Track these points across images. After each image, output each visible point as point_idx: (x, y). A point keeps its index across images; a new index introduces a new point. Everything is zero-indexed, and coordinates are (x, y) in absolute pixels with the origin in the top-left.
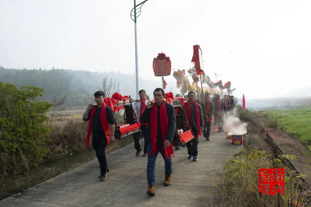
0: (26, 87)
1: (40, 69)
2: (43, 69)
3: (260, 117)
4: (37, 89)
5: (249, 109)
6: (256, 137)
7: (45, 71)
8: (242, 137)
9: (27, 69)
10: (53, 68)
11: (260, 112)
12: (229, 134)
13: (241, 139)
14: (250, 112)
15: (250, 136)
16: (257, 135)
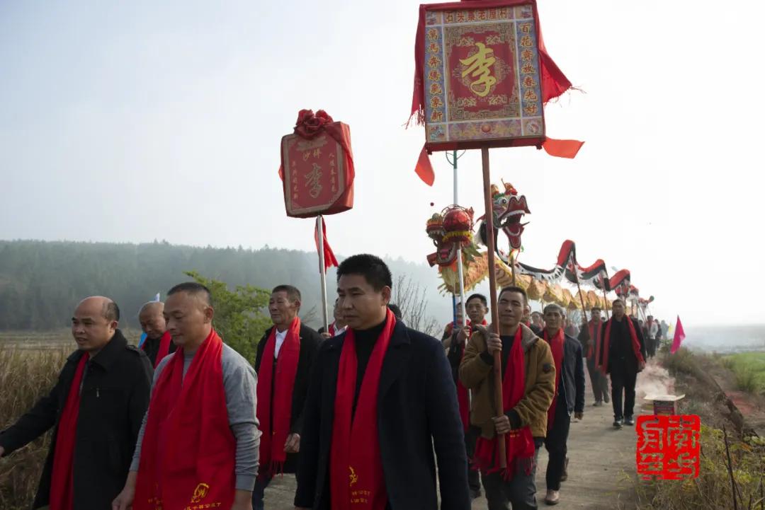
0: (244, 289)
1: (240, 247)
2: (245, 248)
3: (717, 366)
4: (265, 292)
5: (690, 349)
6: (705, 406)
7: (250, 251)
8: (675, 407)
9: (213, 247)
10: (266, 245)
11: (717, 356)
12: (646, 398)
13: (673, 409)
14: (693, 355)
15: (693, 405)
16: (708, 403)
